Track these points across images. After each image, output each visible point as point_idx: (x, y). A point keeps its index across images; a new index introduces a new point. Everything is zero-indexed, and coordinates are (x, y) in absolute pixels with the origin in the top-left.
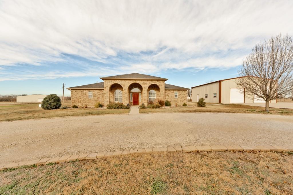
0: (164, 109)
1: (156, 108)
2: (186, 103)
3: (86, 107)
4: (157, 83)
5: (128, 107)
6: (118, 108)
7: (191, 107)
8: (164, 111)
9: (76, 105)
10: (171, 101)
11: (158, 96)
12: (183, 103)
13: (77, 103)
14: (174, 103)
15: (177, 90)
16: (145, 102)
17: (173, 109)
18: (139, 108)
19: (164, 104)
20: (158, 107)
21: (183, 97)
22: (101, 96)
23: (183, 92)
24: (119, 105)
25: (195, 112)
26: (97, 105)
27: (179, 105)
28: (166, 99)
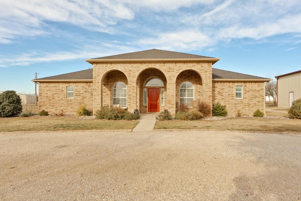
0: (210, 121)
1: (192, 119)
2: (261, 111)
3: (62, 115)
4: (196, 67)
5: (136, 117)
6: (116, 118)
7: (273, 119)
8: (208, 127)
9: (46, 111)
10: (227, 106)
11: (199, 95)
12: (255, 110)
13: (49, 107)
14: (234, 109)
15: (241, 82)
16: (170, 106)
17: (229, 122)
18: (157, 118)
19: (209, 112)
20: (196, 118)
21: (256, 97)
22: (88, 95)
23: (255, 86)
24: (118, 112)
25: (280, 131)
26: (81, 111)
27: (245, 115)
28: (216, 101)
